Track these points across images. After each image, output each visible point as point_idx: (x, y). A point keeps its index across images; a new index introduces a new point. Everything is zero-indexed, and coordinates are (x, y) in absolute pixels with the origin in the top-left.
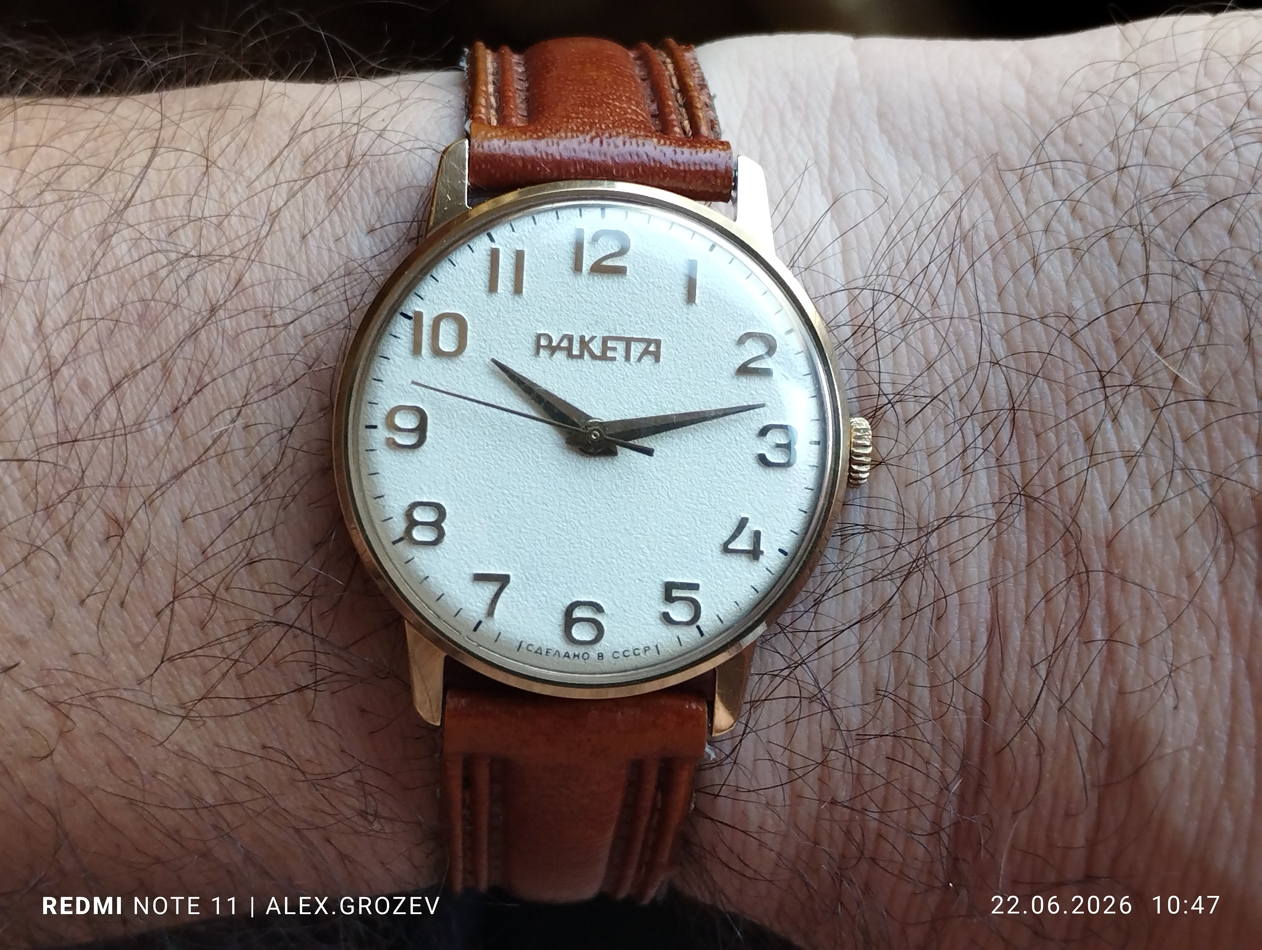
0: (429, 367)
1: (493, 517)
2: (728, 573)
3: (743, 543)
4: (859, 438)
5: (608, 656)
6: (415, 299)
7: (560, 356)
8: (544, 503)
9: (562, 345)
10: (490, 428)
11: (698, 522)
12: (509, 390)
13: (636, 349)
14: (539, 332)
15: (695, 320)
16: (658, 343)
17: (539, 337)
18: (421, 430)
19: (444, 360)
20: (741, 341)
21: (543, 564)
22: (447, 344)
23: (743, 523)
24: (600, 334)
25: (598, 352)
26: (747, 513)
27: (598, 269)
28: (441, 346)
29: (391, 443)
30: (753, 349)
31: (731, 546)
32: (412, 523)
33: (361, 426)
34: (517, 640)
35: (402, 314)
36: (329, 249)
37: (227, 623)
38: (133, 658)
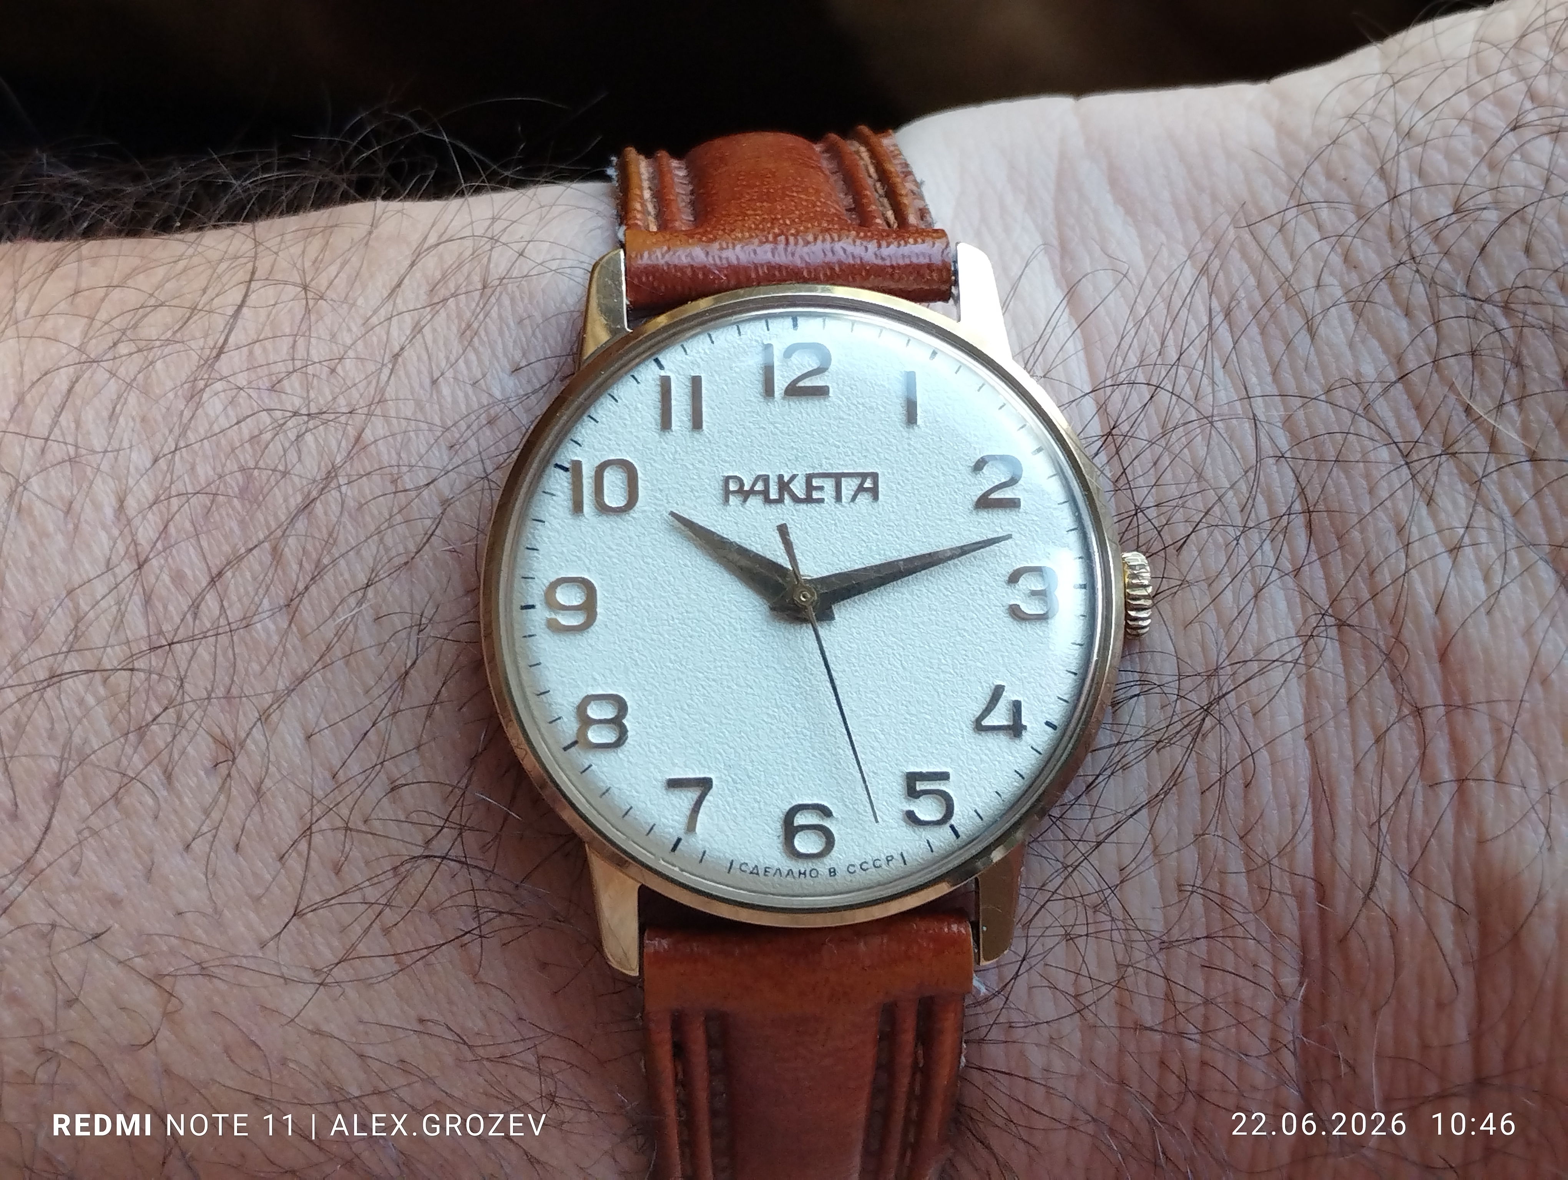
0: (593, 528)
1: (686, 707)
2: (984, 757)
3: (999, 717)
4: (1135, 576)
5: (842, 871)
6: (571, 446)
7: (755, 502)
8: (748, 686)
9: (757, 488)
10: (675, 598)
11: (942, 696)
12: (694, 549)
13: (849, 486)
14: (726, 474)
15: (919, 446)
16: (875, 476)
17: (727, 479)
18: (589, 608)
19: (612, 517)
20: (979, 466)
21: (752, 761)
22: (614, 497)
23: (997, 692)
24: (802, 471)
25: (801, 495)
26: (1004, 680)
27: (794, 391)
28: (607, 501)
29: (555, 627)
30: (993, 476)
31: (986, 722)
32: (586, 722)
33: (516, 607)
34: (727, 859)
35: (557, 466)
36: (466, 396)
37: (367, 863)
38: (252, 915)
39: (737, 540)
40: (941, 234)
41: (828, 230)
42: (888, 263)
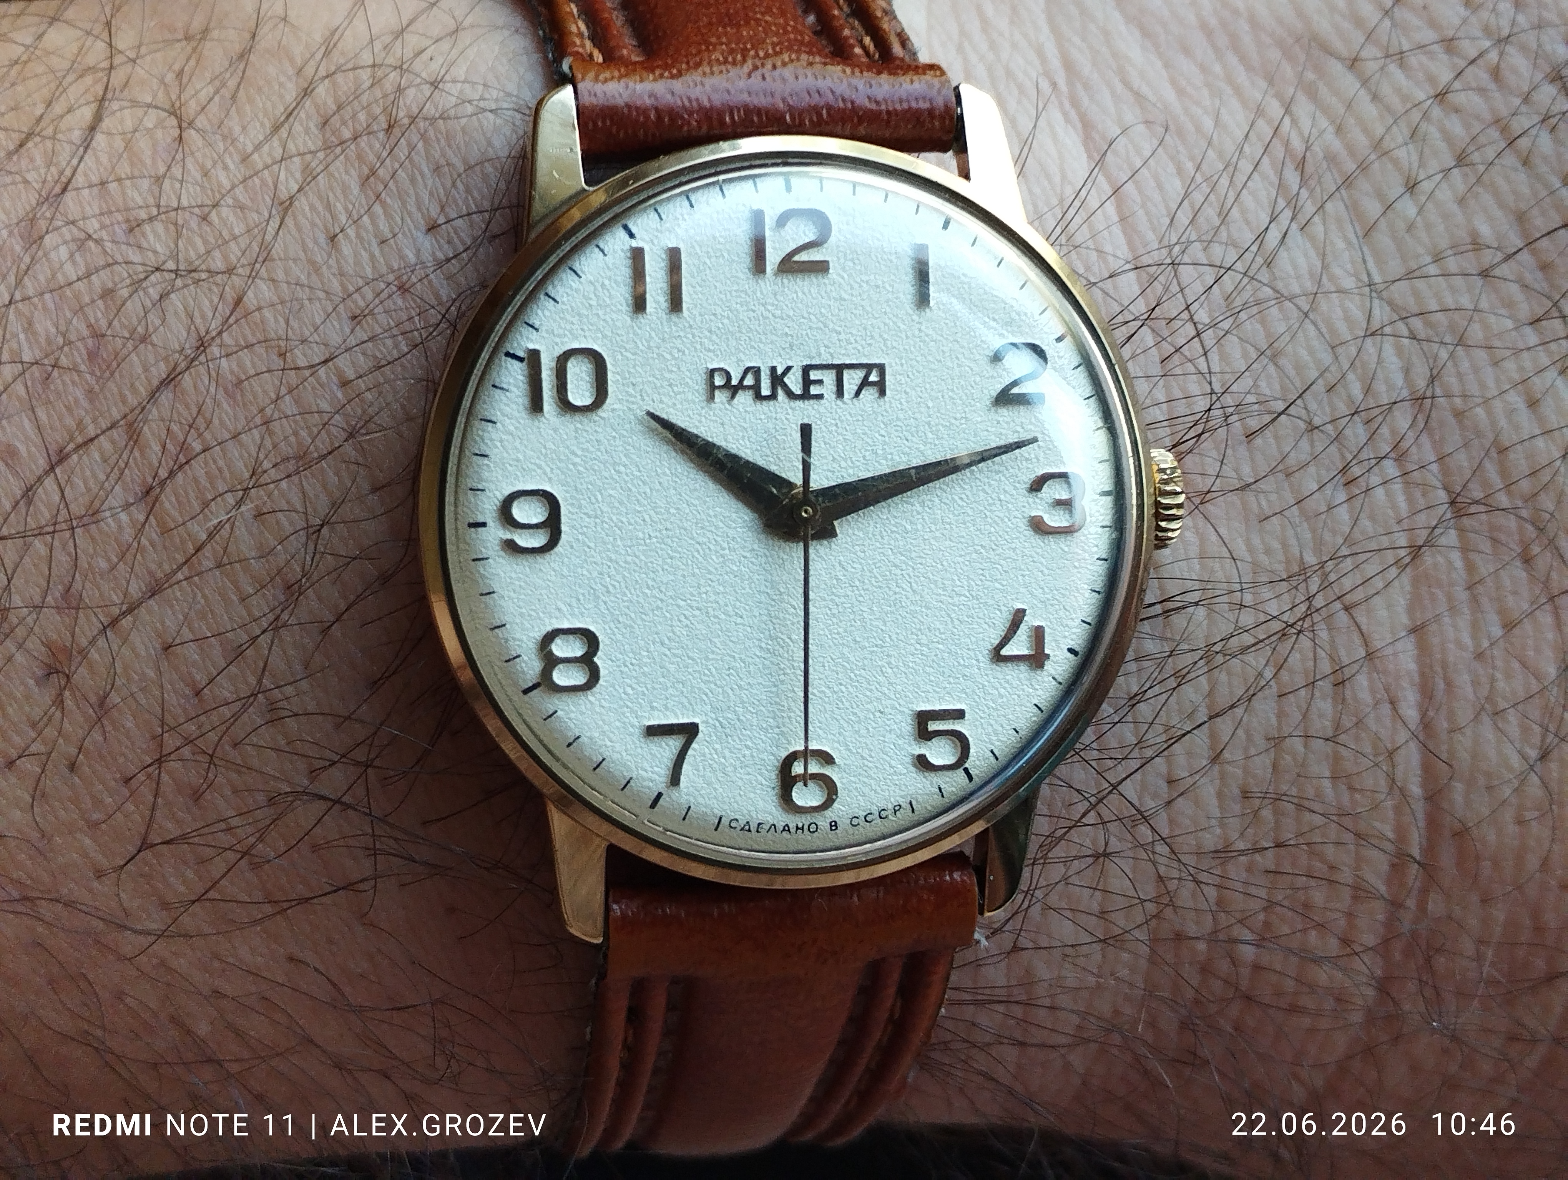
0: (555, 430)
1: (667, 642)
2: (1002, 691)
3: (1019, 646)
5: (844, 824)
6: (526, 331)
7: (744, 398)
8: (737, 614)
9: (746, 383)
10: (652, 513)
11: (956, 622)
12: (674, 454)
13: (852, 380)
14: (711, 367)
15: (930, 332)
16: (881, 368)
17: (711, 372)
18: (553, 524)
19: (578, 417)
20: (998, 356)
21: (743, 703)
22: (580, 393)
23: (1018, 618)
24: (798, 363)
26: (1023, 603)
27: (788, 267)
28: (571, 398)
29: (510, 547)
30: (1016, 364)
31: (1005, 652)
32: (551, 661)
33: (463, 524)
34: (714, 815)
35: (508, 354)
36: (372, 256)
38: (89, 842)
39: (723, 444)
40: (935, 69)
42: (882, 107)
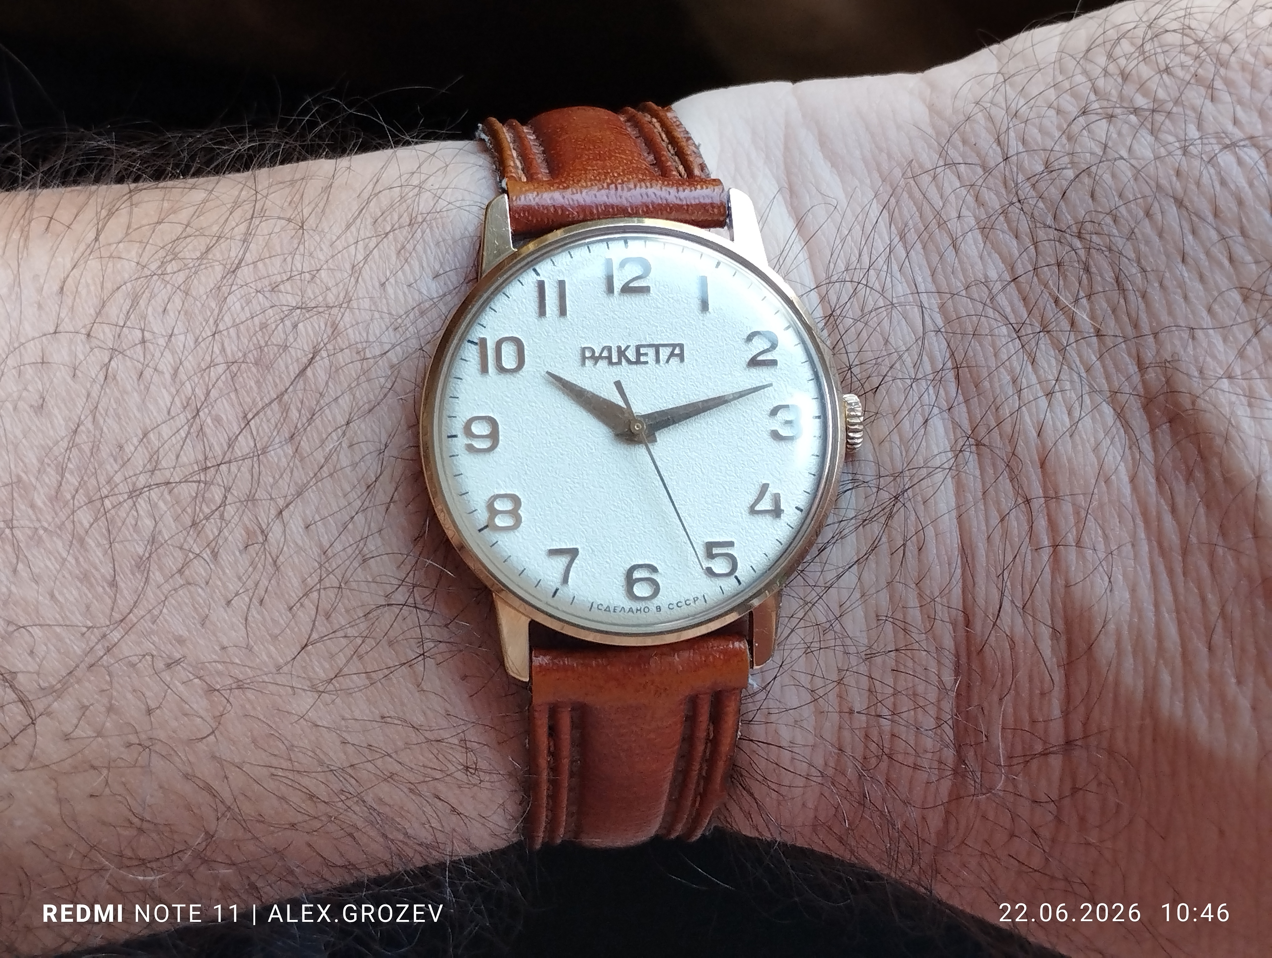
0: (495, 383)
1: (560, 502)
2: (757, 531)
3: (766, 504)
4: (853, 410)
5: (664, 608)
6: (479, 328)
7: (602, 364)
8: (600, 486)
9: (603, 355)
10: (550, 428)
11: (728, 491)
12: (563, 396)
13: (664, 353)
14: (583, 346)
15: (710, 325)
16: (681, 346)
17: (583, 350)
18: (494, 436)
19: (508, 376)
20: (750, 338)
21: (604, 537)
22: (509, 362)
23: (765, 488)
24: (633, 343)
25: (633, 359)
26: (767, 480)
27: (627, 289)
28: (504, 365)
29: (470, 448)
30: (759, 344)
31: (758, 508)
32: (493, 512)
33: (444, 436)
34: (589, 602)
35: (469, 341)
36: (404, 294)
37: (347, 611)
38: (272, 648)
39: (591, 390)
40: (717, 182)
41: (643, 180)
42: (684, 203)
